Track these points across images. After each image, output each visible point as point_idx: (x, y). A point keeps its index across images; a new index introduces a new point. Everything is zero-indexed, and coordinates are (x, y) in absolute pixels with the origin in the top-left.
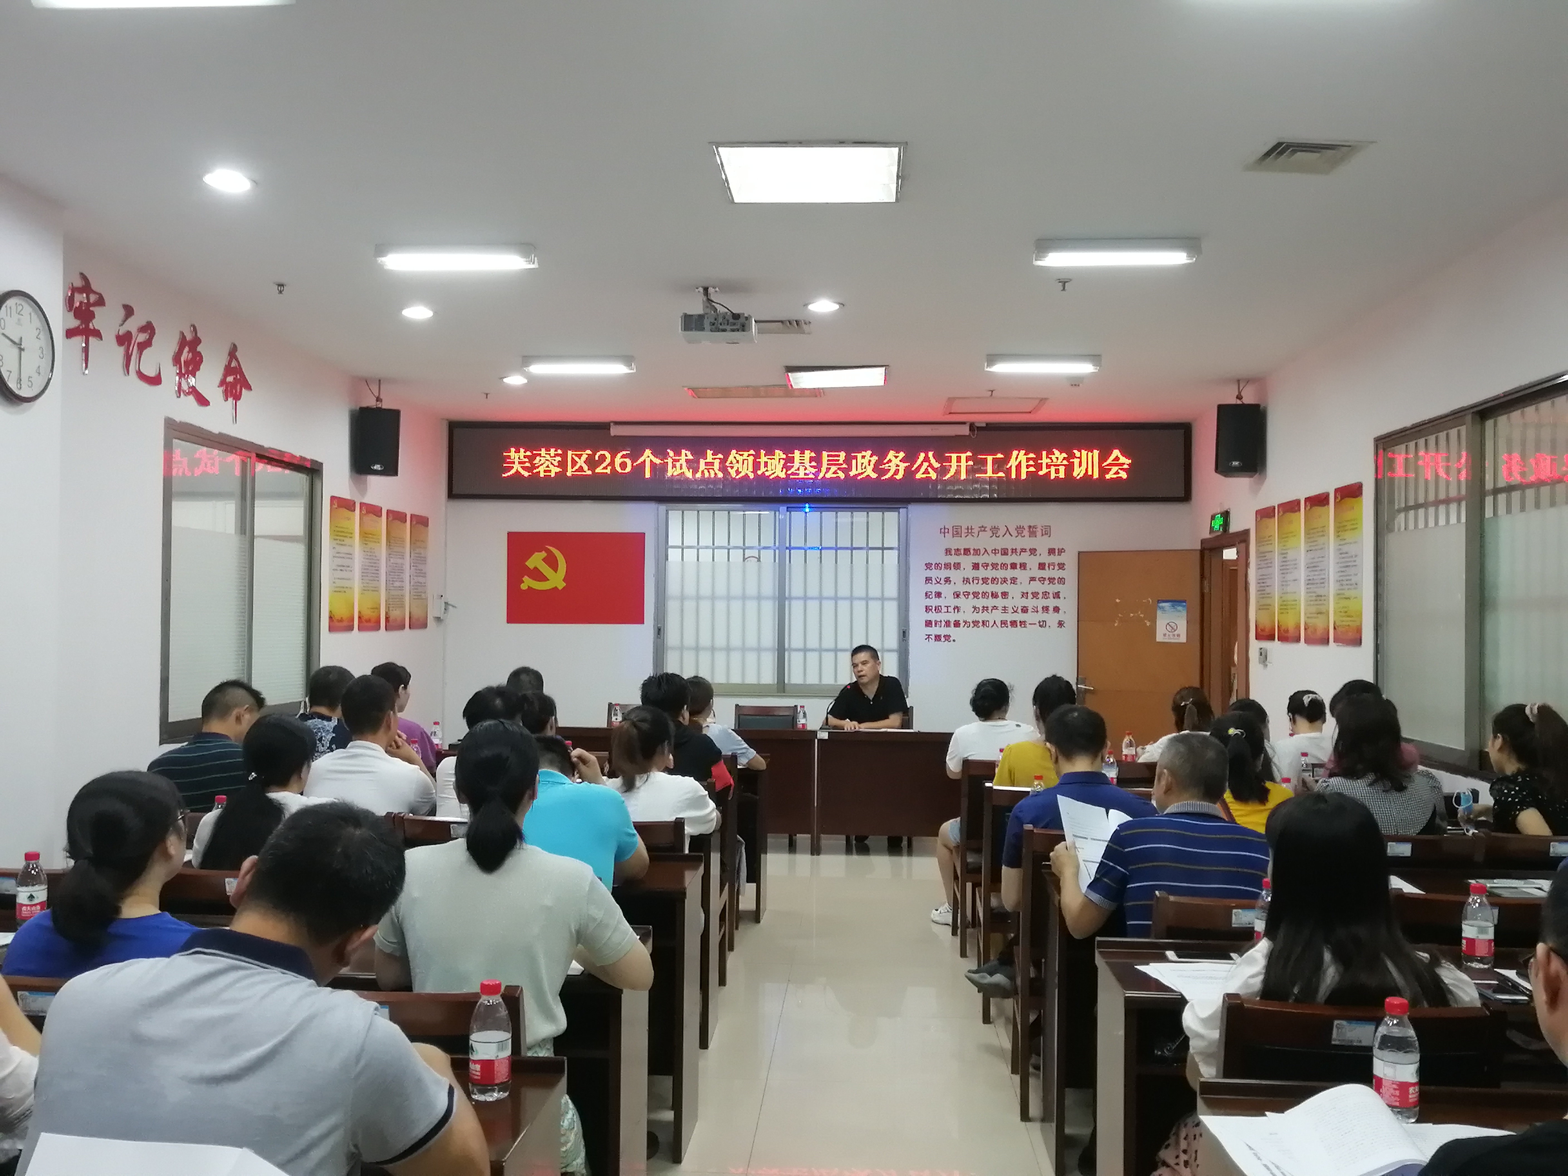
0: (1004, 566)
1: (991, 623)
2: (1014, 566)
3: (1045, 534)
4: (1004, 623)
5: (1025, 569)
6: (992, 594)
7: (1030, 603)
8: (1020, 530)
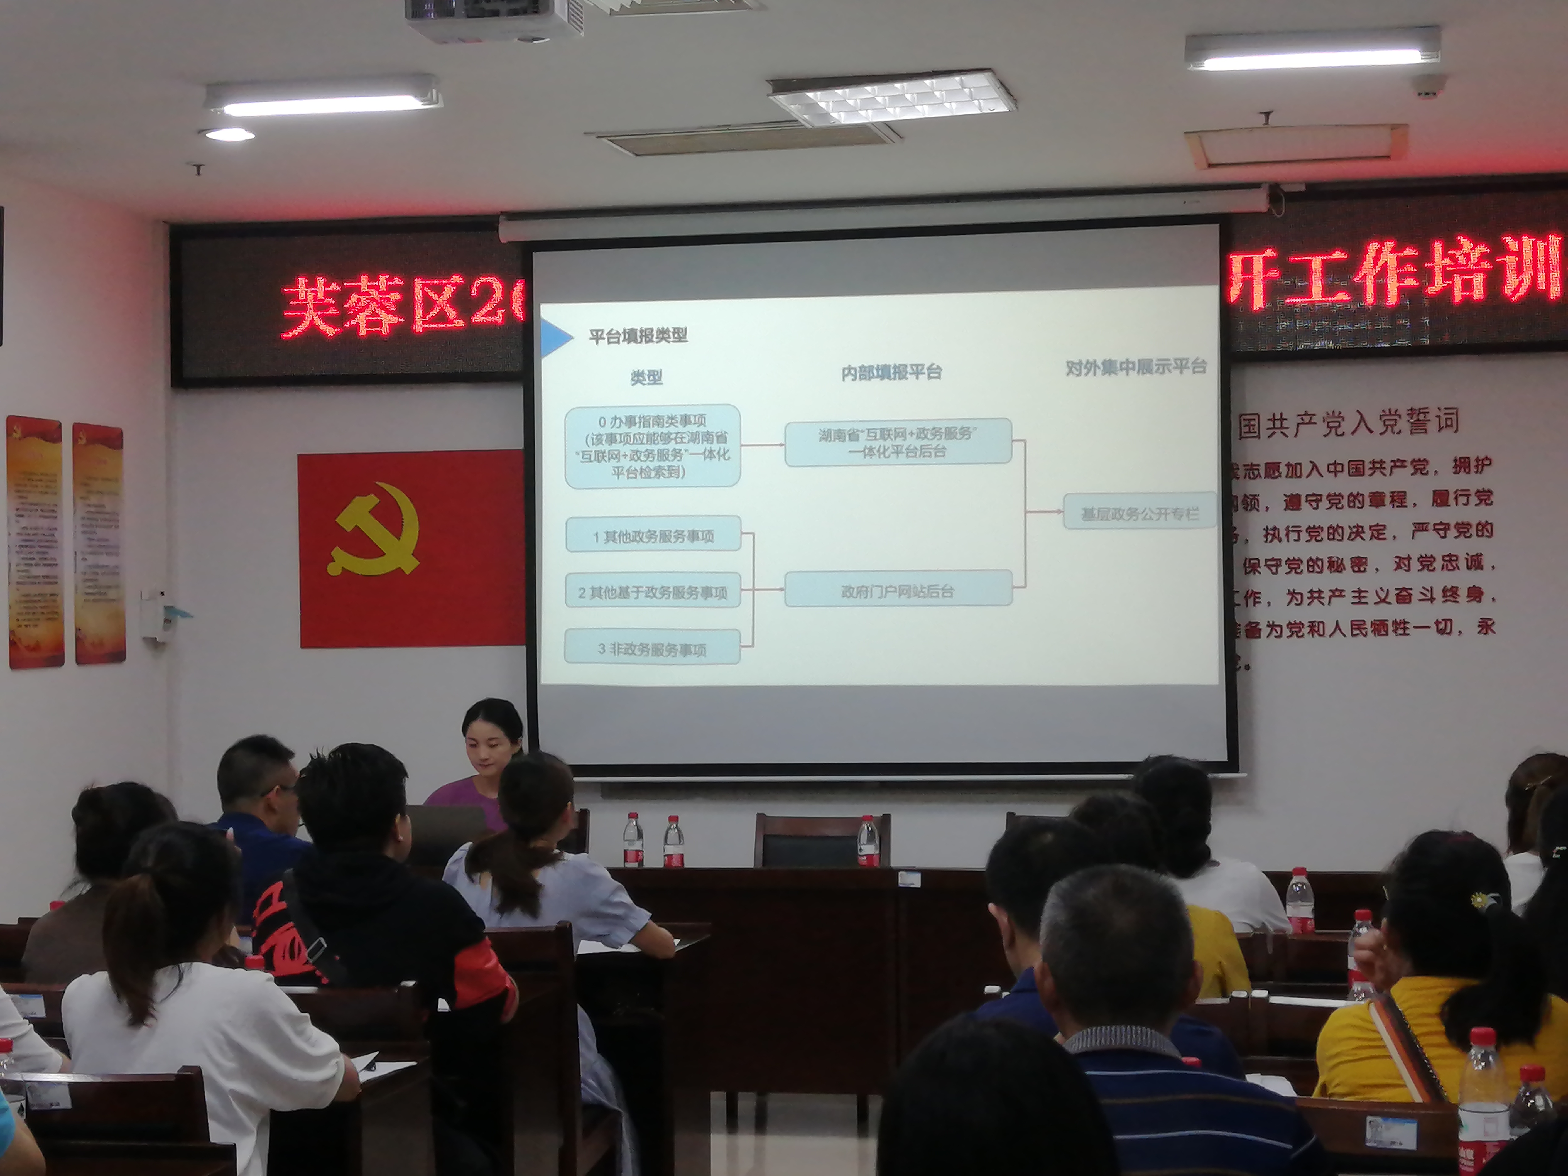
0: (1355, 499)
1: (1330, 628)
2: (1377, 500)
3: (1447, 426)
4: (1358, 627)
5: (1402, 505)
6: (1331, 564)
7: (1416, 580)
8: (1389, 419)
